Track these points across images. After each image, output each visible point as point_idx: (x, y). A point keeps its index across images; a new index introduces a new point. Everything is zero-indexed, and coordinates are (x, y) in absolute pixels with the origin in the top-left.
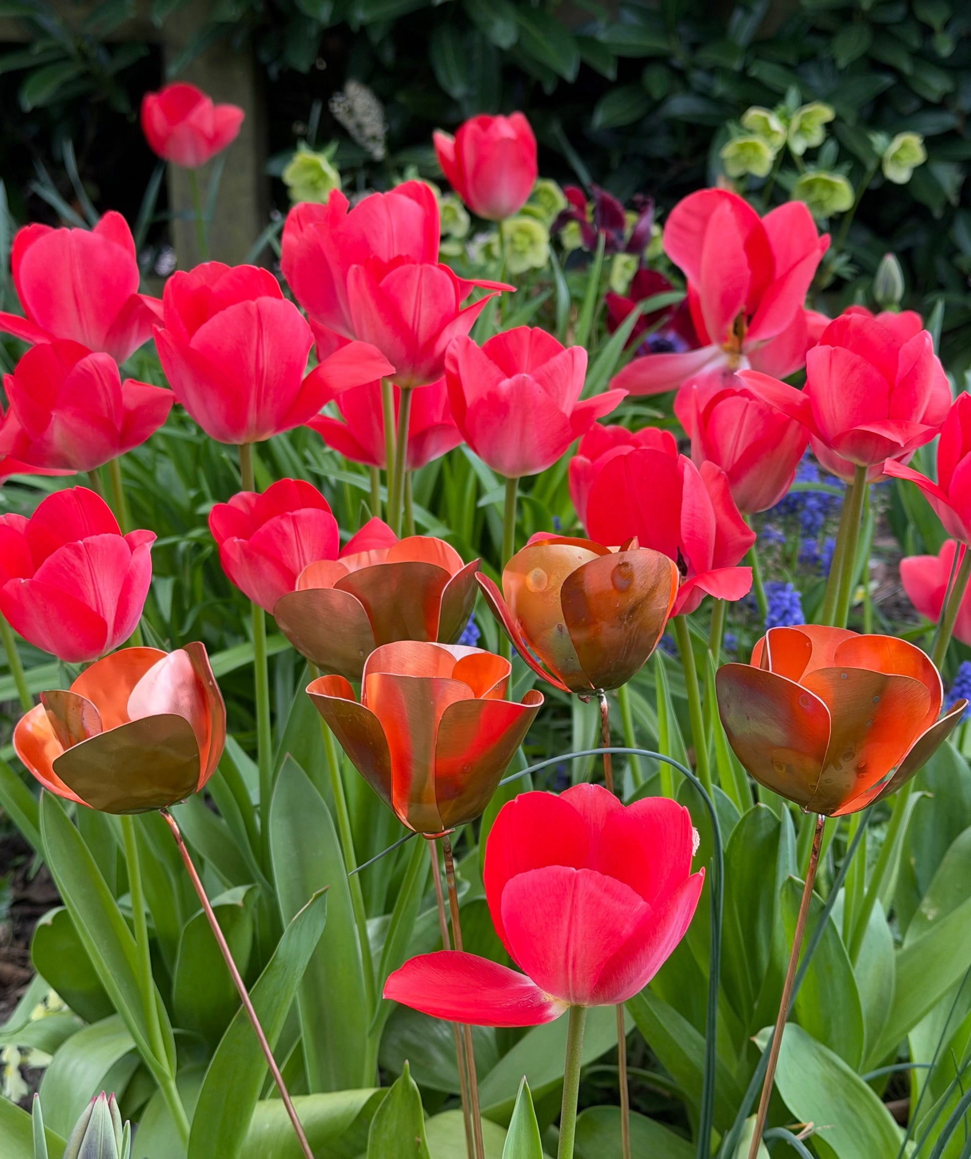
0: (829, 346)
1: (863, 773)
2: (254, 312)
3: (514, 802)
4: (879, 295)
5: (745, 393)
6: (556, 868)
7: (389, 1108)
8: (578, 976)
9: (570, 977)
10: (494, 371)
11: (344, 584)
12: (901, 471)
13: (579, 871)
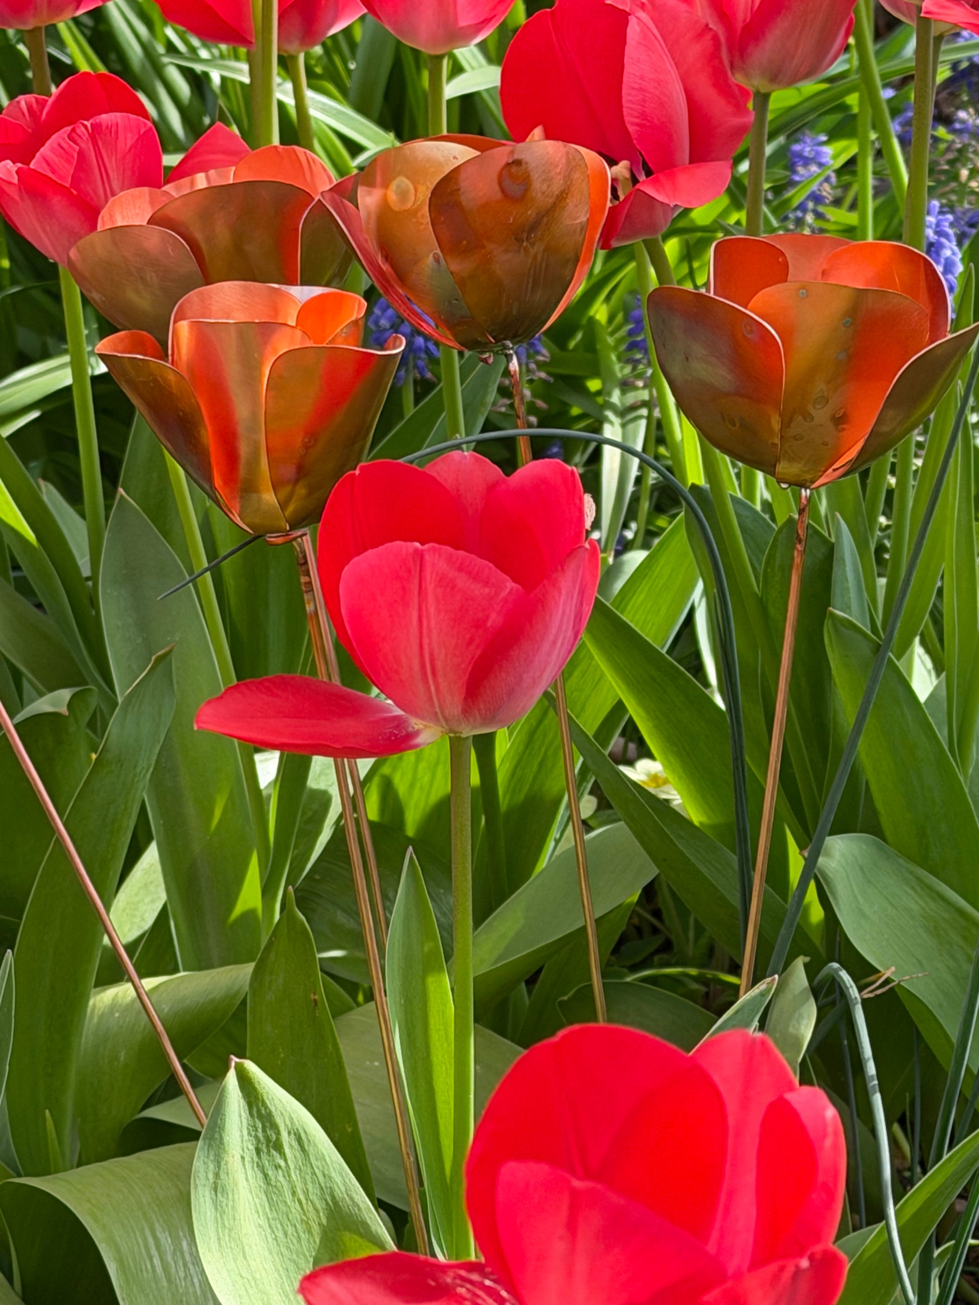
1: (843, 424)
3: (355, 474)
6: (397, 544)
8: (441, 686)
13: (426, 546)
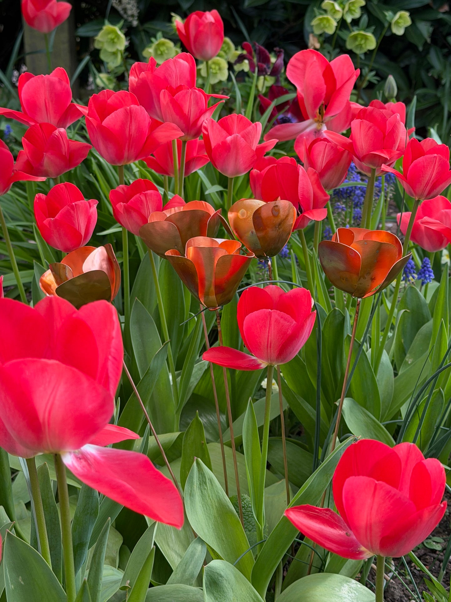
0: (359, 120)
1: (374, 280)
2: (129, 111)
4: (386, 94)
5: (325, 140)
6: (264, 310)
7: (191, 430)
8: (272, 351)
9: (269, 351)
10: (224, 133)
11: (168, 219)
12: (389, 170)
13: (272, 311)
